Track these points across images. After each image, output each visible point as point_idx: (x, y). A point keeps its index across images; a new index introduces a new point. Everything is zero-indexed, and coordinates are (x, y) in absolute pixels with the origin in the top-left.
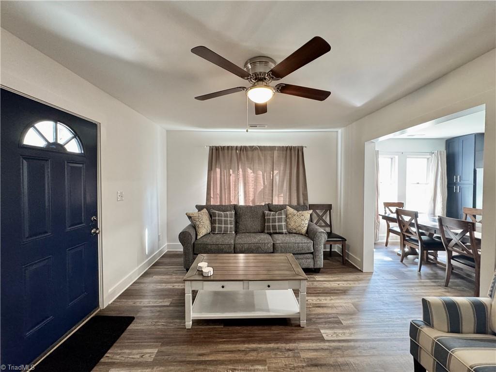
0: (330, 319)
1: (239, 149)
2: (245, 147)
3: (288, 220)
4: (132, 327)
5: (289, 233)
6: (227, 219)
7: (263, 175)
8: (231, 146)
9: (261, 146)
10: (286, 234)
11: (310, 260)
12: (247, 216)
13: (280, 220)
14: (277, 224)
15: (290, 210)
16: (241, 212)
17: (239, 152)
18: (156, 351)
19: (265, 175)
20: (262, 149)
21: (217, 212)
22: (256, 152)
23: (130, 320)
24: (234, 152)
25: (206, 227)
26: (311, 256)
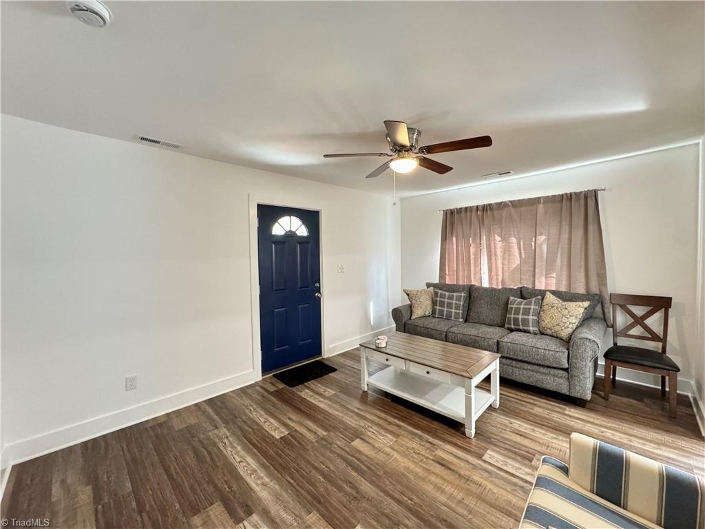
0: (520, 451)
1: (480, 208)
2: (490, 205)
3: (542, 314)
4: (332, 375)
5: (542, 333)
6: (451, 301)
7: (519, 244)
8: (470, 207)
9: (514, 201)
10: (535, 334)
11: (561, 381)
12: (482, 301)
13: (527, 312)
14: (520, 317)
15: (550, 298)
16: (476, 295)
17: (481, 213)
18: (334, 392)
19: (522, 243)
20: (516, 204)
21: (440, 291)
22: (505, 210)
23: (334, 370)
24: (474, 213)
25: (424, 308)
26: (565, 374)
